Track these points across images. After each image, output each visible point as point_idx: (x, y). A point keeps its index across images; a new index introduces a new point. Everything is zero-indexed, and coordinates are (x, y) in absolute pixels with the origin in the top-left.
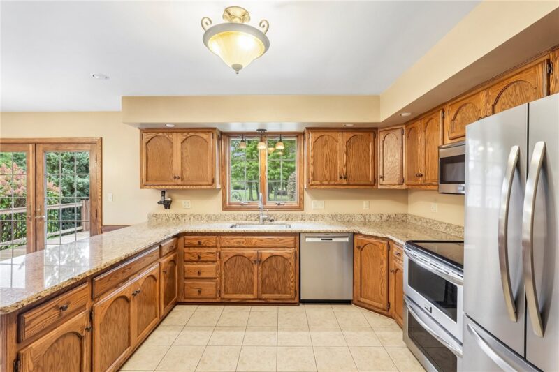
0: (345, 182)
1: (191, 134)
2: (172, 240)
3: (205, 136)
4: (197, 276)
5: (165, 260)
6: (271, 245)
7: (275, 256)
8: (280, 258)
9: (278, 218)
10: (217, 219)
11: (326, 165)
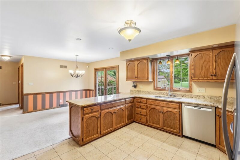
0: (214, 78)
1: (141, 61)
2: (131, 99)
3: (145, 61)
4: (140, 113)
5: (128, 105)
6: (167, 106)
7: (169, 111)
8: (171, 113)
9: (178, 95)
10: (152, 93)
11: (202, 69)
